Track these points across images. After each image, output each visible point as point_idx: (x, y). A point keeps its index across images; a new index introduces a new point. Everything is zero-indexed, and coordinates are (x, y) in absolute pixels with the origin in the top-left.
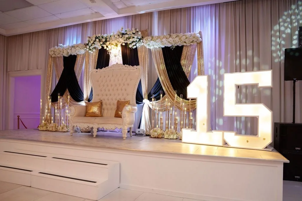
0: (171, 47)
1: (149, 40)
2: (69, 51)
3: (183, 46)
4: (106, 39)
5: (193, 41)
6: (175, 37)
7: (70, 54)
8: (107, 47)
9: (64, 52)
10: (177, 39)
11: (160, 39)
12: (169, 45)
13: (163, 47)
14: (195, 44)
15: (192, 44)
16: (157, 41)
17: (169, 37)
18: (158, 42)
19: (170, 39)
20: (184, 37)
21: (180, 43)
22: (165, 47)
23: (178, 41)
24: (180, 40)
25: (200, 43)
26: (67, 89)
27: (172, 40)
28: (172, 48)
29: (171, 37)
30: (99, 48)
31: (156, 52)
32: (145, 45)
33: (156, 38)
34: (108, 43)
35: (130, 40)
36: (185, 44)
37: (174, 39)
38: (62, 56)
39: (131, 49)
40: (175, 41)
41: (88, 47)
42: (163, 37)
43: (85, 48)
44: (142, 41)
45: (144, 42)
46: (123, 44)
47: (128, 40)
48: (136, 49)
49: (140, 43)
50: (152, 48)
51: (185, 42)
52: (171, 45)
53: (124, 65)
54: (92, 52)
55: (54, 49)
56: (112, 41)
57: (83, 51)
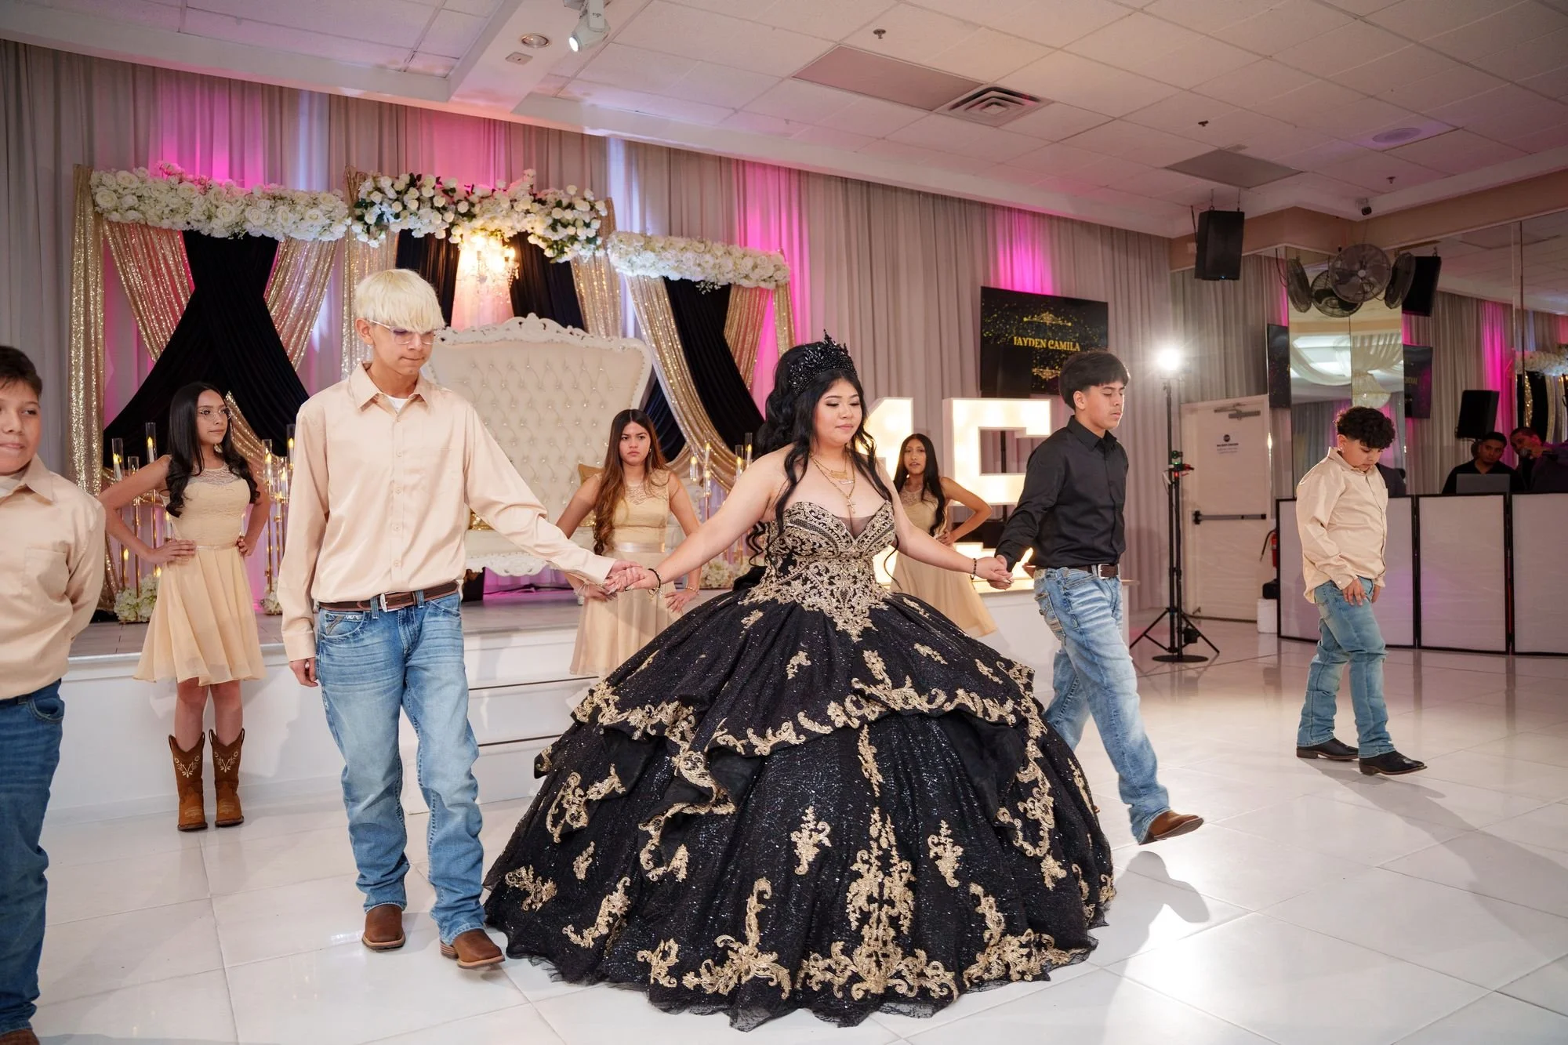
0: (699, 283)
1: (635, 245)
2: (248, 215)
3: (729, 285)
4: (470, 204)
5: (770, 277)
6: (719, 254)
7: (249, 227)
9: (217, 213)
10: (729, 264)
11: (673, 252)
12: (695, 276)
13: (675, 276)
14: (772, 285)
15: (763, 285)
16: (663, 254)
17: (703, 250)
18: (668, 259)
19: (708, 257)
20: (748, 263)
21: (730, 275)
22: (682, 279)
23: (727, 270)
24: (733, 268)
25: (786, 286)
27: (710, 262)
28: (704, 288)
29: (709, 251)
30: (413, 234)
31: (643, 289)
32: (614, 258)
33: (661, 245)
34: (478, 223)
35: (571, 231)
36: (745, 283)
37: (718, 261)
38: (182, 226)
39: (552, 262)
40: (717, 267)
41: (371, 219)
42: (682, 246)
43: (349, 221)
44: (599, 241)
45: (609, 246)
46: (532, 240)
47: (559, 227)
48: (567, 263)
49: (592, 246)
50: (635, 274)
51: (747, 277)
52: (702, 278)
53: (565, 327)
54: (374, 244)
55: (136, 184)
56: (491, 218)
57: (339, 231)
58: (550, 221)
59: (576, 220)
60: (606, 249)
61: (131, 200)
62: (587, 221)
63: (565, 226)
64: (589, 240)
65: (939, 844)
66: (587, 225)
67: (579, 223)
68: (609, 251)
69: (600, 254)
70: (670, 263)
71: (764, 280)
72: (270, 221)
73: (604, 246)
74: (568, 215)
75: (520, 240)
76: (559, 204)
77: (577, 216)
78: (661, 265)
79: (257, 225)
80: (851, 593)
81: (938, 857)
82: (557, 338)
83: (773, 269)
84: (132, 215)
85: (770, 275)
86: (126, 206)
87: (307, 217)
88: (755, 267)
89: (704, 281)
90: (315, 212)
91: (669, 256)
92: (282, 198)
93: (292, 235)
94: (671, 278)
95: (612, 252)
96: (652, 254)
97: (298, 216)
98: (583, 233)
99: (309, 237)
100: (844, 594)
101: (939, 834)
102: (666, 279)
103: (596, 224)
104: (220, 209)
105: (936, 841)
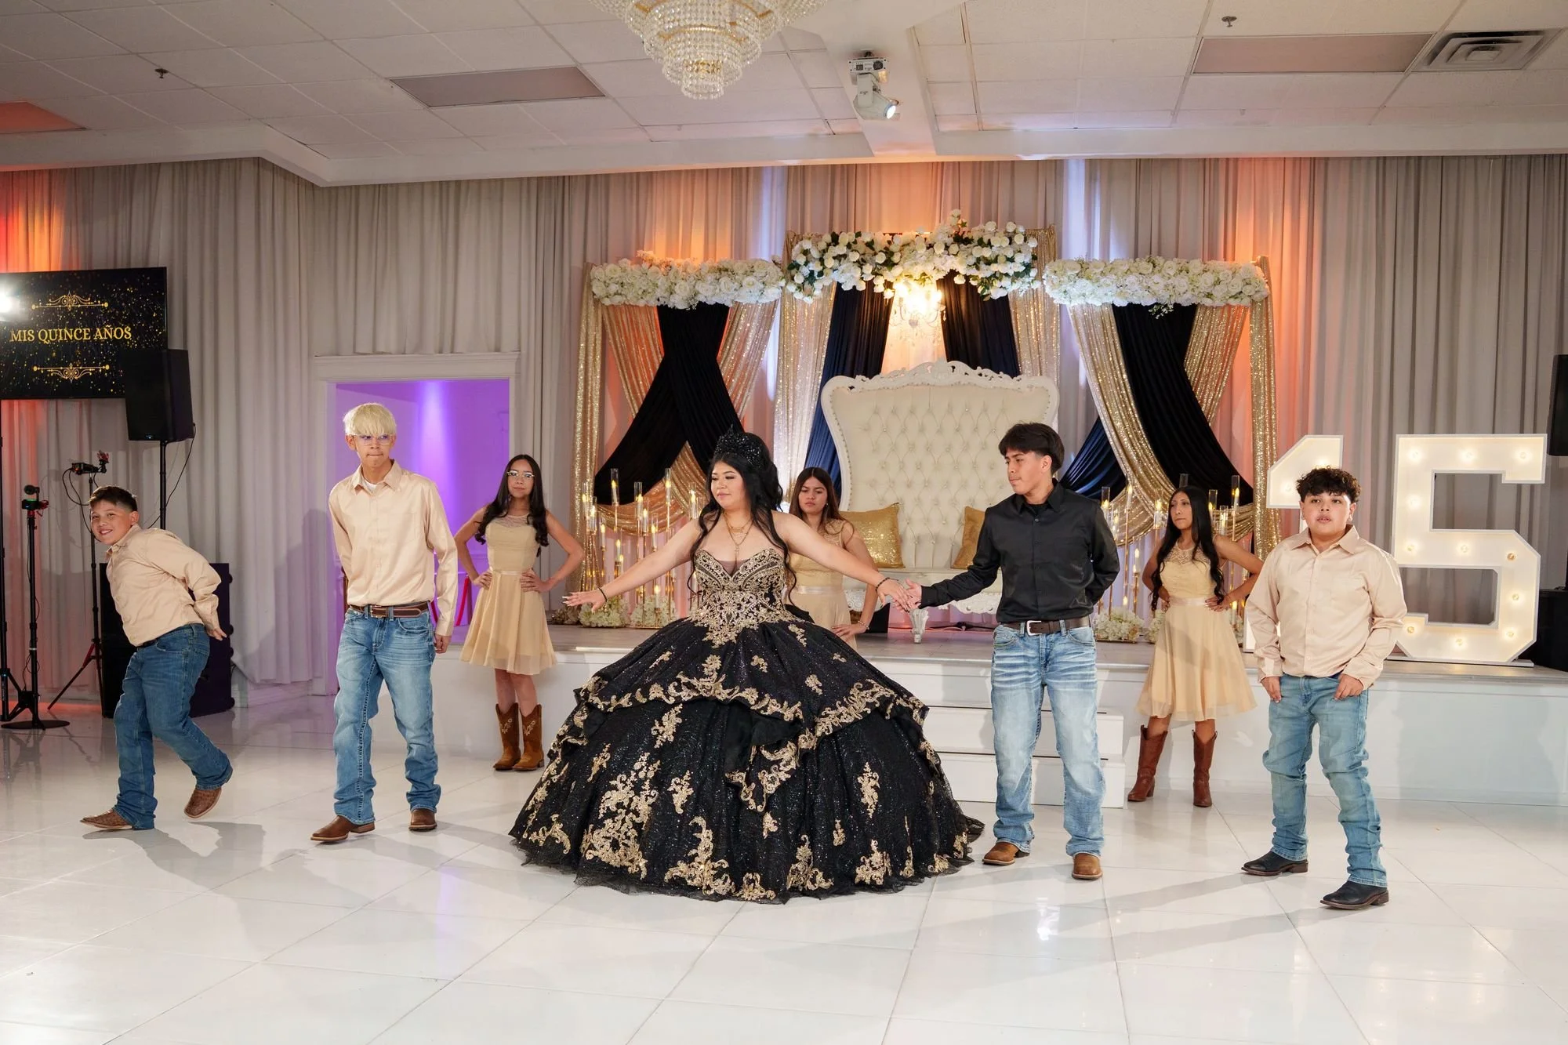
0: (1151, 306)
1: (1069, 273)
2: (699, 287)
3: (1193, 308)
4: (889, 253)
5: (1241, 292)
6: (1172, 274)
7: (701, 298)
8: (888, 285)
9: (677, 288)
10: (1182, 283)
11: (1114, 277)
12: (1147, 301)
13: (1121, 303)
14: (1246, 302)
15: (1232, 302)
16: (1102, 281)
17: (1151, 270)
18: (1107, 285)
19: (1156, 278)
20: (1209, 278)
21: (1188, 295)
22: (1130, 305)
23: (1182, 290)
24: (1192, 287)
25: (1262, 302)
26: (687, 443)
27: (1162, 282)
28: (1159, 311)
29: (1159, 271)
30: (842, 287)
31: (1088, 318)
32: (1048, 290)
33: (1099, 271)
34: (897, 270)
35: (994, 268)
36: (1208, 302)
37: (1170, 282)
38: (654, 303)
39: (986, 299)
40: (1171, 287)
41: (799, 279)
42: (1125, 268)
43: (783, 283)
44: (1033, 273)
45: (1043, 277)
46: (959, 280)
47: (983, 266)
48: (1004, 300)
49: (1027, 279)
50: (1072, 305)
51: (1209, 295)
52: (1154, 301)
53: (975, 368)
54: (809, 300)
55: (619, 273)
56: (912, 265)
57: (773, 294)
58: (972, 261)
59: (997, 256)
60: (1042, 280)
61: (614, 288)
62: (1010, 256)
63: (988, 263)
64: (1017, 275)
65: (680, 784)
66: (1012, 260)
67: (1001, 259)
68: (1045, 282)
69: (1037, 285)
70: (1110, 288)
71: (1235, 297)
72: (718, 291)
73: (1039, 277)
74: (987, 253)
75: (947, 281)
76: (981, 243)
77: (997, 253)
78: (1100, 292)
79: (709, 295)
80: (734, 616)
81: (675, 792)
82: (965, 380)
83: (1241, 283)
84: (618, 299)
85: (1240, 290)
86: (612, 293)
87: (744, 283)
88: (1218, 282)
89: (1156, 304)
90: (750, 279)
91: (1109, 282)
92: (726, 270)
93: (737, 300)
94: (1118, 304)
95: (1047, 283)
96: (1088, 282)
97: (736, 285)
98: (1011, 269)
99: (753, 300)
100: (729, 617)
101: (681, 778)
102: (1113, 305)
103: (1023, 258)
104: (678, 285)
105: (678, 782)
